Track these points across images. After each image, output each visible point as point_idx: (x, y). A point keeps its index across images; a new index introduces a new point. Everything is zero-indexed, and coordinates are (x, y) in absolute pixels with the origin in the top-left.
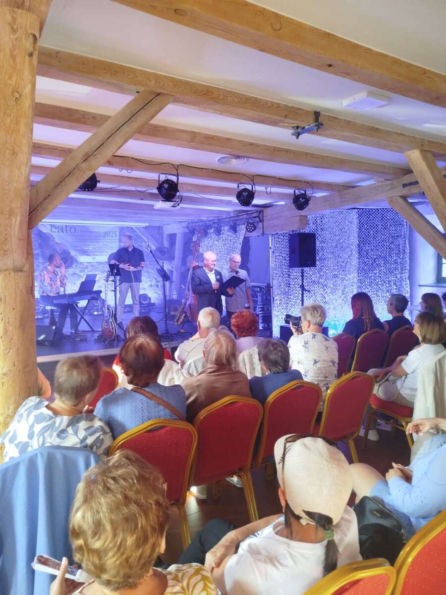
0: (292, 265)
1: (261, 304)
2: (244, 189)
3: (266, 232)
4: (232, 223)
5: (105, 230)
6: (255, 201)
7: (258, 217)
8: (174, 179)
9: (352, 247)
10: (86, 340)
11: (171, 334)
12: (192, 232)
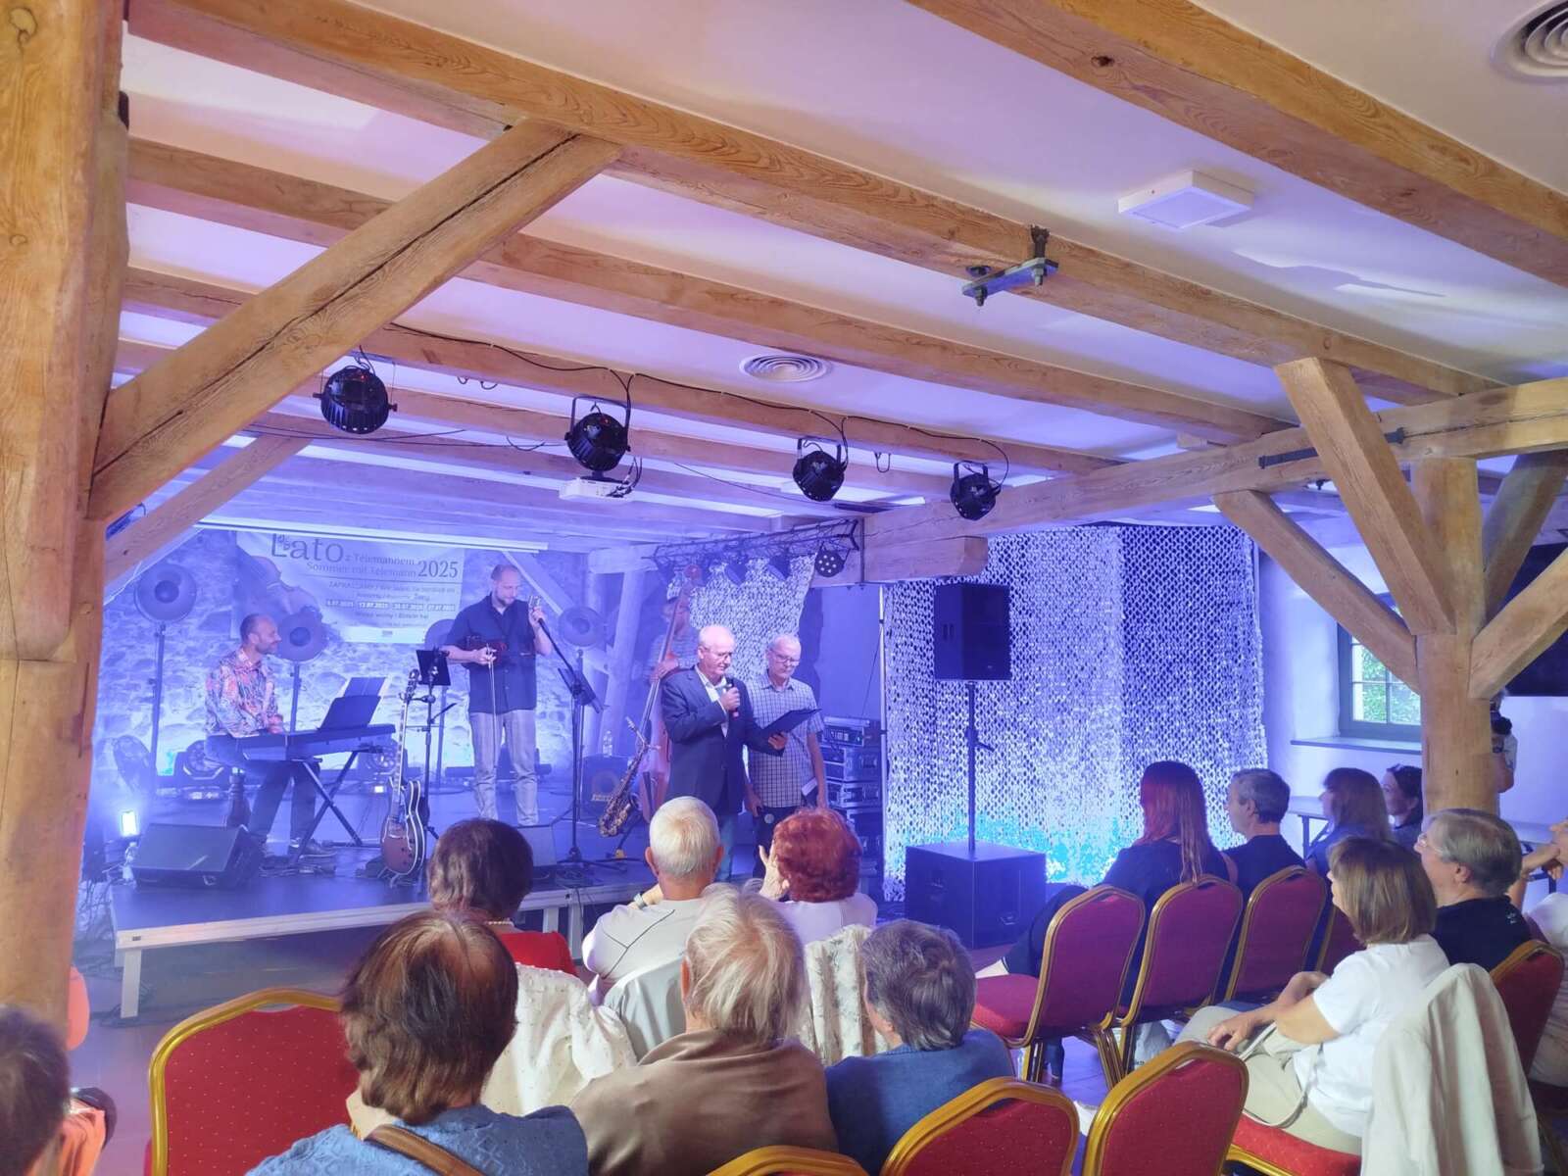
0: (943, 670)
1: (851, 778)
2: (816, 453)
3: (869, 577)
4: (775, 550)
5: (427, 557)
6: (846, 493)
7: (850, 536)
8: (617, 413)
9: (1106, 628)
10: (330, 874)
11: (587, 863)
12: (667, 571)
